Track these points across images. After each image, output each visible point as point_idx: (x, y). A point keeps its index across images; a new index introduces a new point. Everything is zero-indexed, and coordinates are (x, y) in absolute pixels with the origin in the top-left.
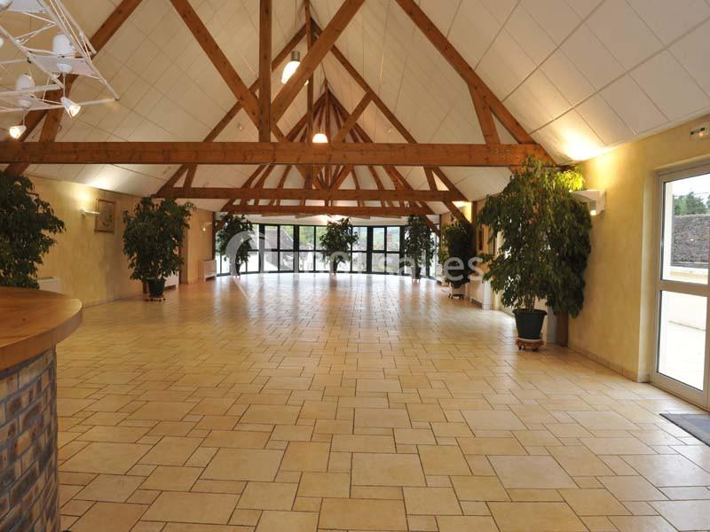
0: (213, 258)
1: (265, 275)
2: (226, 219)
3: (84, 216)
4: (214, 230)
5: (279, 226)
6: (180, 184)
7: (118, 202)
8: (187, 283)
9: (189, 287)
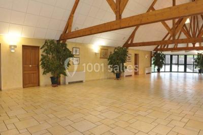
0: (151, 66)
1: (172, 73)
2: (155, 53)
3: (96, 54)
4: (151, 57)
5: (178, 55)
6: (129, 42)
7: (109, 49)
8: (138, 74)
9: (139, 76)
